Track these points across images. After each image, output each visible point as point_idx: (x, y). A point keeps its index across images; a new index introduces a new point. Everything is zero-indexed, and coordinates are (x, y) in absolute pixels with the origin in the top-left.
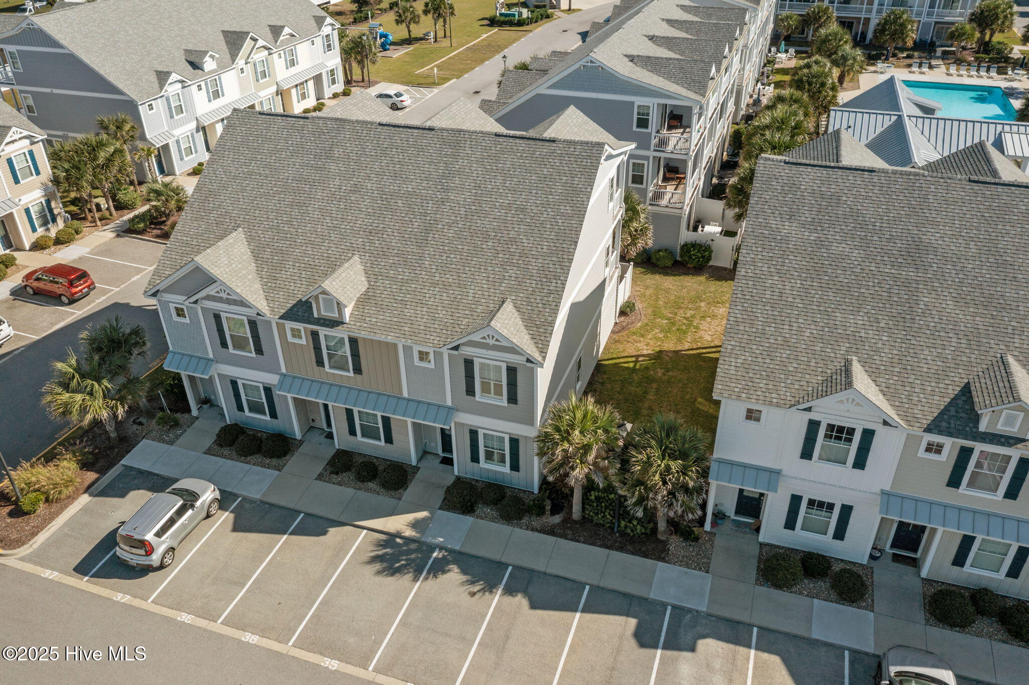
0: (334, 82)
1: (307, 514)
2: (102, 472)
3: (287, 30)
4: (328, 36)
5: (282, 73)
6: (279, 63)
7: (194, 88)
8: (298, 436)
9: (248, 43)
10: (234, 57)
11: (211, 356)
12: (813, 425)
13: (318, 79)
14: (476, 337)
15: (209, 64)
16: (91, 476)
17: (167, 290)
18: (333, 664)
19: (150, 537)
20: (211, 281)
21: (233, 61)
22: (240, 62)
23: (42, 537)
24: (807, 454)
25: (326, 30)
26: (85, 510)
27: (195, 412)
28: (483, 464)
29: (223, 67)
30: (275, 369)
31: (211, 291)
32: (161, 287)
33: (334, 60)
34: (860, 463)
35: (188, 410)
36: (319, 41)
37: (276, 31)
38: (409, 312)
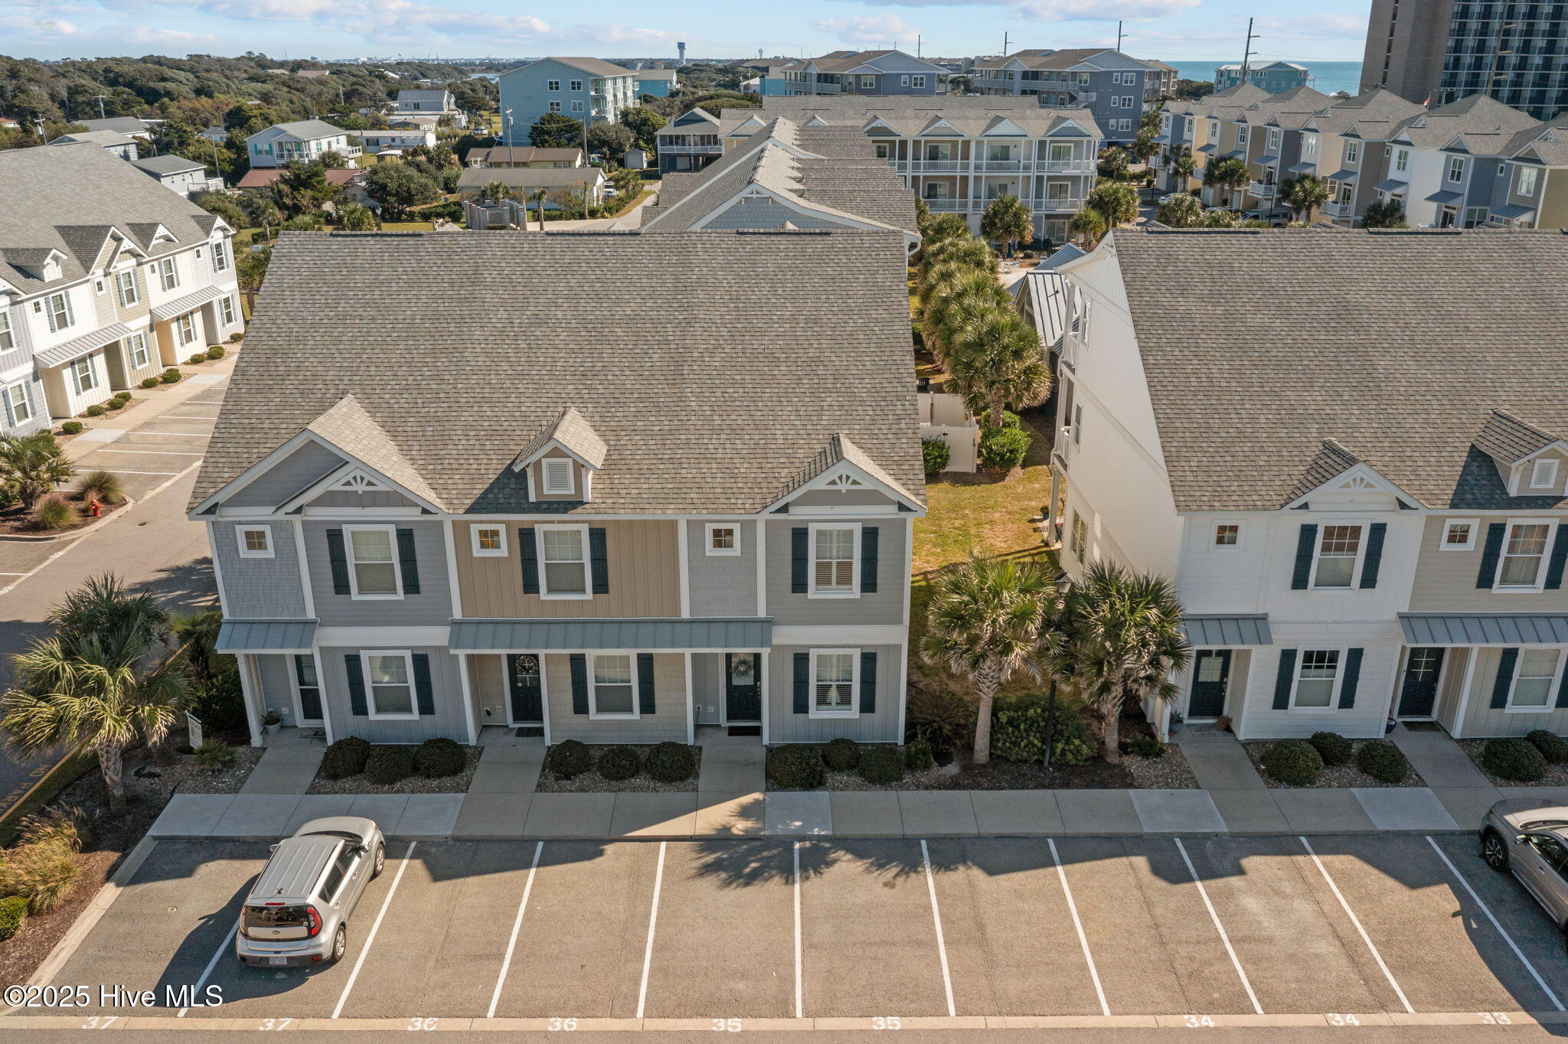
0: (229, 320)
1: (548, 841)
2: (124, 847)
3: (161, 231)
4: (218, 246)
5: (157, 296)
6: (152, 281)
7: (29, 306)
8: (472, 740)
9: (108, 245)
10: (87, 265)
11: (311, 614)
12: (1308, 533)
13: (207, 310)
14: (820, 484)
15: (52, 272)
16: (104, 858)
17: (236, 501)
18: (735, 1025)
19: (313, 899)
20: (337, 462)
21: (87, 269)
22: (97, 272)
23: (47, 971)
24: (1300, 581)
25: (217, 237)
26: (113, 914)
27: (256, 740)
28: (815, 713)
29: (71, 278)
30: (438, 616)
31: (334, 483)
32: (221, 498)
33: (229, 284)
34: (1369, 580)
36: (205, 252)
37: (144, 232)
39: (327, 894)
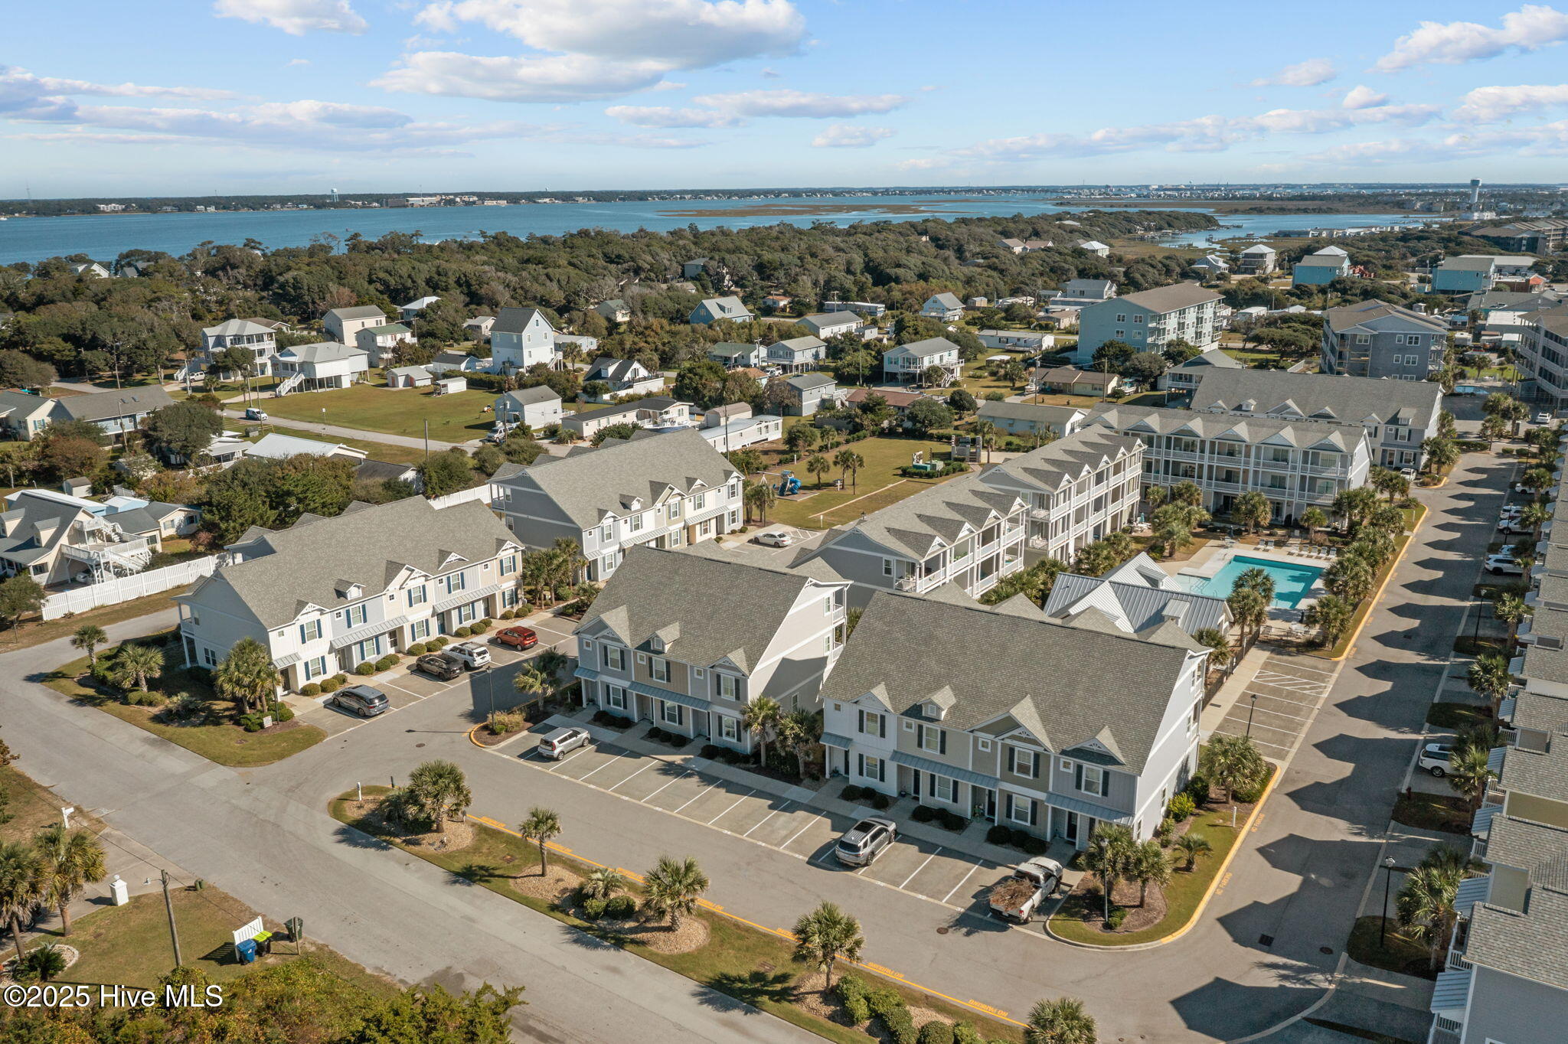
0: (734, 521)
1: (631, 751)
2: (535, 724)
3: (699, 482)
4: (733, 486)
5: (690, 512)
6: (689, 506)
7: (622, 522)
8: (636, 720)
9: (667, 491)
10: (654, 501)
11: (599, 670)
13: (720, 519)
14: (721, 662)
15: (635, 506)
16: (529, 725)
19: (555, 742)
20: (605, 626)
21: (654, 503)
22: (658, 505)
23: (504, 744)
25: (732, 481)
27: (584, 705)
28: (725, 738)
29: (645, 507)
30: (629, 679)
31: (605, 633)
33: (737, 504)
35: (581, 704)
36: (724, 490)
37: (690, 481)
38: (695, 650)
39: (560, 742)
